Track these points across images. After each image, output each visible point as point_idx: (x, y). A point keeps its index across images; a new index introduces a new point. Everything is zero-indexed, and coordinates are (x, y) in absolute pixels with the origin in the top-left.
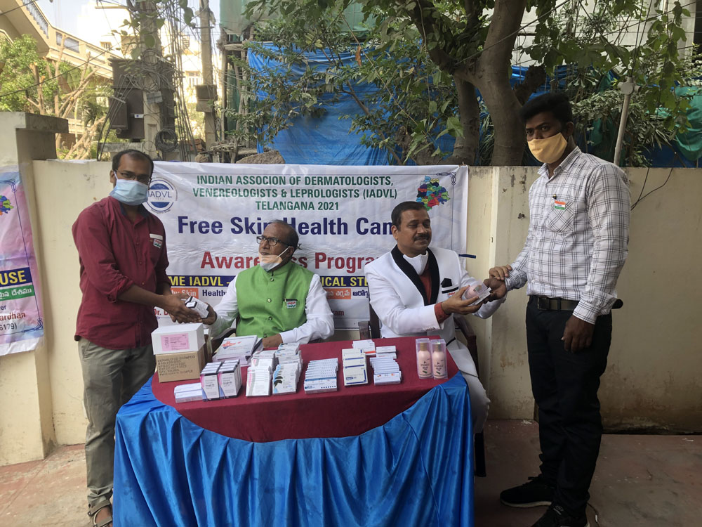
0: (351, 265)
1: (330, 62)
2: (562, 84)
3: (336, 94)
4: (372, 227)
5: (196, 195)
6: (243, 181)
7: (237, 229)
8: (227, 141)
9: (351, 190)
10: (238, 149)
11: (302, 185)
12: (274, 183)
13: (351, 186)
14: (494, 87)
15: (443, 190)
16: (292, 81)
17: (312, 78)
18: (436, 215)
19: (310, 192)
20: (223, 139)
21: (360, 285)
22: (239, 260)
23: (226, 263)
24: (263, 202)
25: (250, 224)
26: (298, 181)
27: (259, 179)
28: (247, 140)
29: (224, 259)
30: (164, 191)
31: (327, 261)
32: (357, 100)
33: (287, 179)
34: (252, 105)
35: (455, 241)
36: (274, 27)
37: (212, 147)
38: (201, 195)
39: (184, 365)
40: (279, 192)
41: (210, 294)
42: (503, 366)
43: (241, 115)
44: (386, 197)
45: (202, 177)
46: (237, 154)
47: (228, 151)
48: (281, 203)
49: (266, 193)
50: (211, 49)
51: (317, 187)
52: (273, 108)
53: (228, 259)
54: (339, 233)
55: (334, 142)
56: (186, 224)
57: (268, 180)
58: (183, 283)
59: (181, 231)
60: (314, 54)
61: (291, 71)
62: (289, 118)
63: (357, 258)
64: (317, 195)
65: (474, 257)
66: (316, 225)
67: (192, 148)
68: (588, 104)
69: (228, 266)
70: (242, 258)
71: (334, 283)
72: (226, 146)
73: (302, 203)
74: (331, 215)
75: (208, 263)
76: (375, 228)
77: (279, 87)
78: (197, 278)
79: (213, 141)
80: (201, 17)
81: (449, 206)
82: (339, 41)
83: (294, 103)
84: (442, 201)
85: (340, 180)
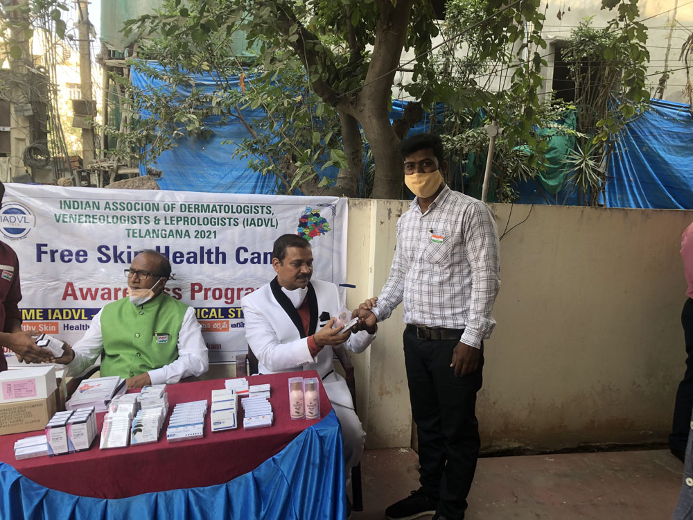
0: (229, 296)
1: (217, 85)
2: (441, 118)
3: (223, 118)
4: (253, 256)
5: (58, 221)
6: (112, 207)
7: (104, 258)
8: (107, 160)
9: (230, 219)
10: (118, 168)
11: (177, 213)
12: (146, 210)
13: (230, 215)
14: (374, 121)
15: (324, 221)
16: (178, 102)
17: (198, 100)
18: (317, 245)
19: (186, 220)
20: (102, 157)
21: (239, 316)
22: (106, 291)
23: (91, 294)
24: (133, 230)
25: (118, 253)
26: (173, 208)
27: (129, 205)
28: (128, 159)
29: (89, 290)
30: (20, 216)
31: (203, 292)
32: (245, 124)
33: (161, 206)
34: (134, 124)
35: (336, 271)
36: (159, 47)
37: (90, 166)
38: (64, 221)
39: (29, 414)
40: (151, 219)
41: (72, 328)
42: (381, 394)
43: (122, 134)
44: (267, 226)
45: (65, 202)
46: (117, 173)
47: (107, 169)
48: (154, 231)
49: (138, 220)
50: (90, 63)
51: (193, 214)
52: (157, 127)
53: (93, 290)
54: (217, 262)
55: (221, 165)
56: (46, 253)
57: (140, 207)
58: (40, 316)
59: (39, 260)
60: (199, 75)
61: (176, 91)
62: (174, 138)
63: (236, 288)
64: (193, 223)
65: (354, 287)
66: (192, 255)
67: (67, 165)
68: (463, 138)
69: (93, 298)
70: (109, 290)
71: (211, 315)
72: (105, 165)
73: (177, 231)
74: (208, 244)
75: (70, 295)
76: (256, 257)
77: (163, 107)
78: (57, 311)
79: (91, 158)
80: (80, 30)
81: (330, 237)
82: (226, 65)
83: (179, 124)
84: (323, 231)
85: (218, 208)
